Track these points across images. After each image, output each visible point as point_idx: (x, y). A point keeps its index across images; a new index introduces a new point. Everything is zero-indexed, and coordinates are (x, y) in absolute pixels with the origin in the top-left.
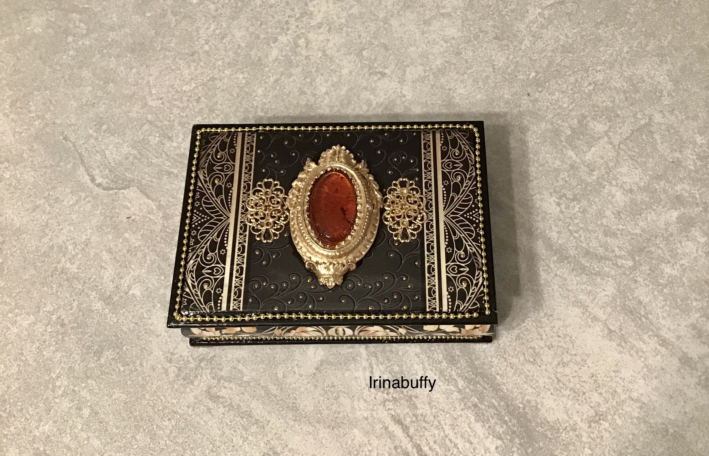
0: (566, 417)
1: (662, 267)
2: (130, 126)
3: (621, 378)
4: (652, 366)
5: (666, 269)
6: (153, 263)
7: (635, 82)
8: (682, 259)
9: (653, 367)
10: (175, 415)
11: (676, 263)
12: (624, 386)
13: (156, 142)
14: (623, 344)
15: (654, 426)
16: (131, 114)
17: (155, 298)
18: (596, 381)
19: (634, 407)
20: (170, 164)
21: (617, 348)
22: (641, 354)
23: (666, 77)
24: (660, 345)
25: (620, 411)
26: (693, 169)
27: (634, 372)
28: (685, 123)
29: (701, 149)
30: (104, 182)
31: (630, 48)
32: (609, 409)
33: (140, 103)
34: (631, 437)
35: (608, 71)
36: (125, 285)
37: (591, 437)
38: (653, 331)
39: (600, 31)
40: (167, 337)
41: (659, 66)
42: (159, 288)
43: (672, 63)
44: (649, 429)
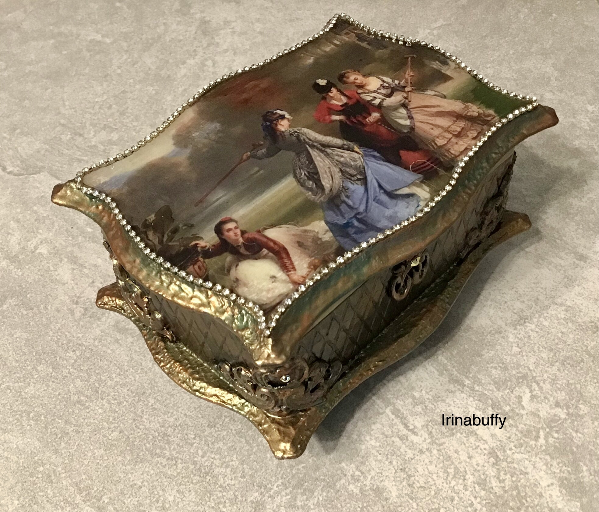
0: (489, 322)
1: (570, 201)
2: (43, 129)
3: (542, 288)
4: (572, 276)
5: (574, 201)
6: (60, 227)
7: (523, 73)
8: (588, 193)
9: (574, 277)
10: (80, 347)
11: (583, 197)
12: (546, 294)
13: (68, 138)
14: (540, 261)
15: (583, 324)
16: (44, 121)
17: (62, 254)
18: (517, 292)
19: (559, 310)
20: (80, 153)
21: (535, 264)
22: (560, 268)
23: (552, 68)
24: (577, 259)
25: (545, 315)
26: (588, 128)
27: (555, 282)
28: (575, 97)
29: (592, 115)
30: (16, 170)
31: (515, 50)
32: (533, 313)
33: (53, 112)
34: (560, 335)
35: (497, 67)
36: (32, 246)
37: (518, 338)
38: (569, 250)
39: (486, 41)
40: (73, 285)
41: (544, 61)
42: (67, 247)
43: (556, 59)
44: (578, 327)
